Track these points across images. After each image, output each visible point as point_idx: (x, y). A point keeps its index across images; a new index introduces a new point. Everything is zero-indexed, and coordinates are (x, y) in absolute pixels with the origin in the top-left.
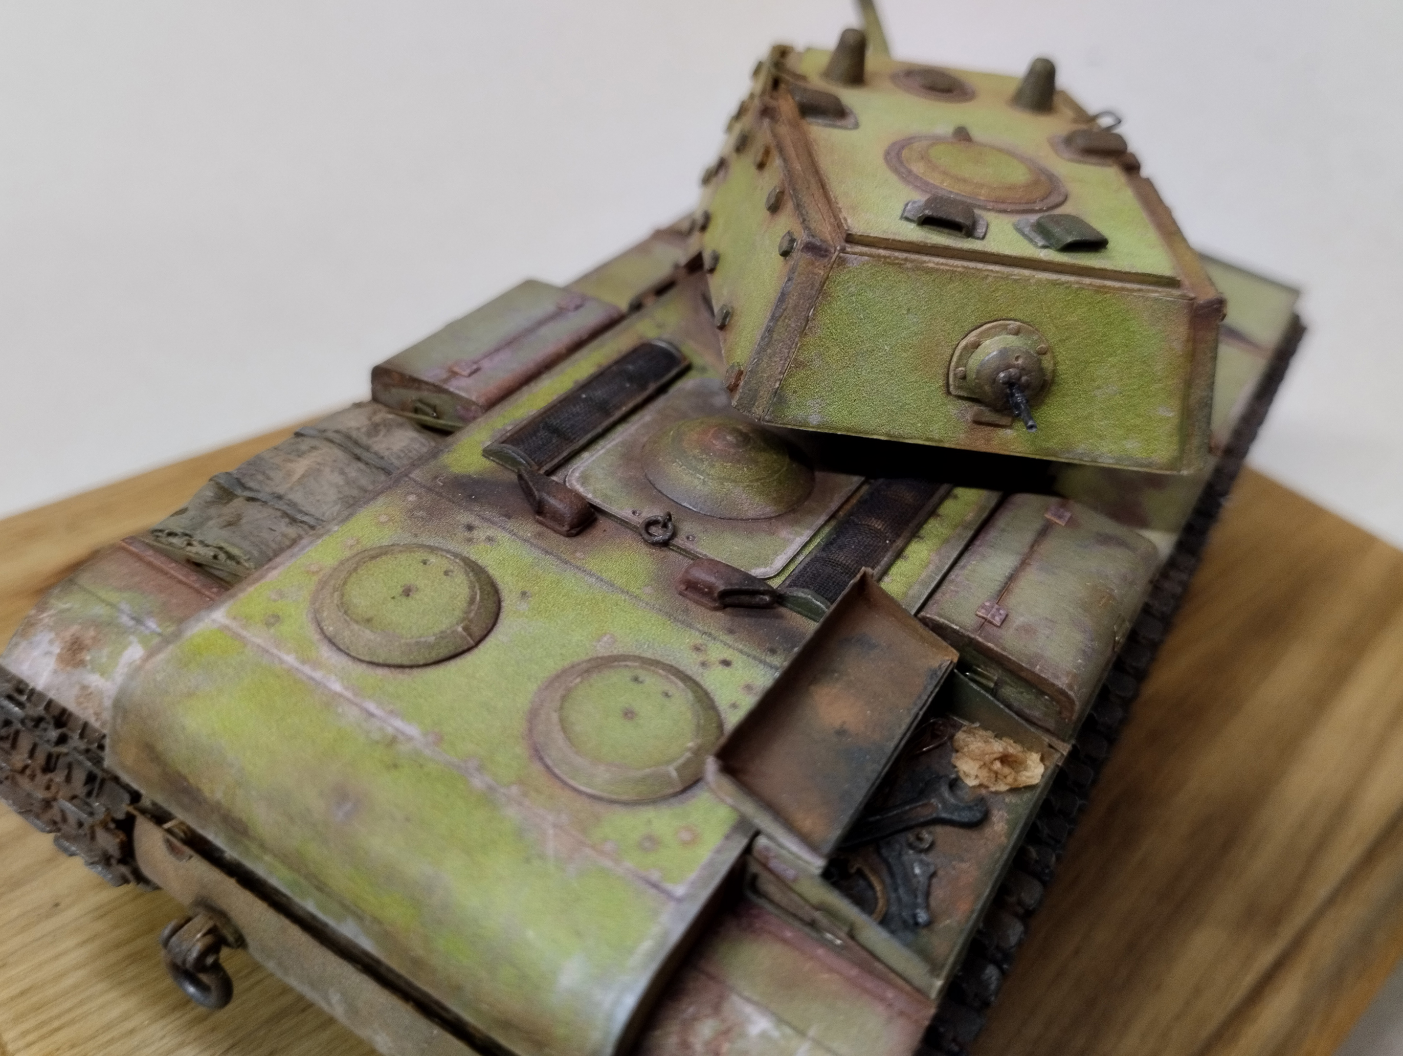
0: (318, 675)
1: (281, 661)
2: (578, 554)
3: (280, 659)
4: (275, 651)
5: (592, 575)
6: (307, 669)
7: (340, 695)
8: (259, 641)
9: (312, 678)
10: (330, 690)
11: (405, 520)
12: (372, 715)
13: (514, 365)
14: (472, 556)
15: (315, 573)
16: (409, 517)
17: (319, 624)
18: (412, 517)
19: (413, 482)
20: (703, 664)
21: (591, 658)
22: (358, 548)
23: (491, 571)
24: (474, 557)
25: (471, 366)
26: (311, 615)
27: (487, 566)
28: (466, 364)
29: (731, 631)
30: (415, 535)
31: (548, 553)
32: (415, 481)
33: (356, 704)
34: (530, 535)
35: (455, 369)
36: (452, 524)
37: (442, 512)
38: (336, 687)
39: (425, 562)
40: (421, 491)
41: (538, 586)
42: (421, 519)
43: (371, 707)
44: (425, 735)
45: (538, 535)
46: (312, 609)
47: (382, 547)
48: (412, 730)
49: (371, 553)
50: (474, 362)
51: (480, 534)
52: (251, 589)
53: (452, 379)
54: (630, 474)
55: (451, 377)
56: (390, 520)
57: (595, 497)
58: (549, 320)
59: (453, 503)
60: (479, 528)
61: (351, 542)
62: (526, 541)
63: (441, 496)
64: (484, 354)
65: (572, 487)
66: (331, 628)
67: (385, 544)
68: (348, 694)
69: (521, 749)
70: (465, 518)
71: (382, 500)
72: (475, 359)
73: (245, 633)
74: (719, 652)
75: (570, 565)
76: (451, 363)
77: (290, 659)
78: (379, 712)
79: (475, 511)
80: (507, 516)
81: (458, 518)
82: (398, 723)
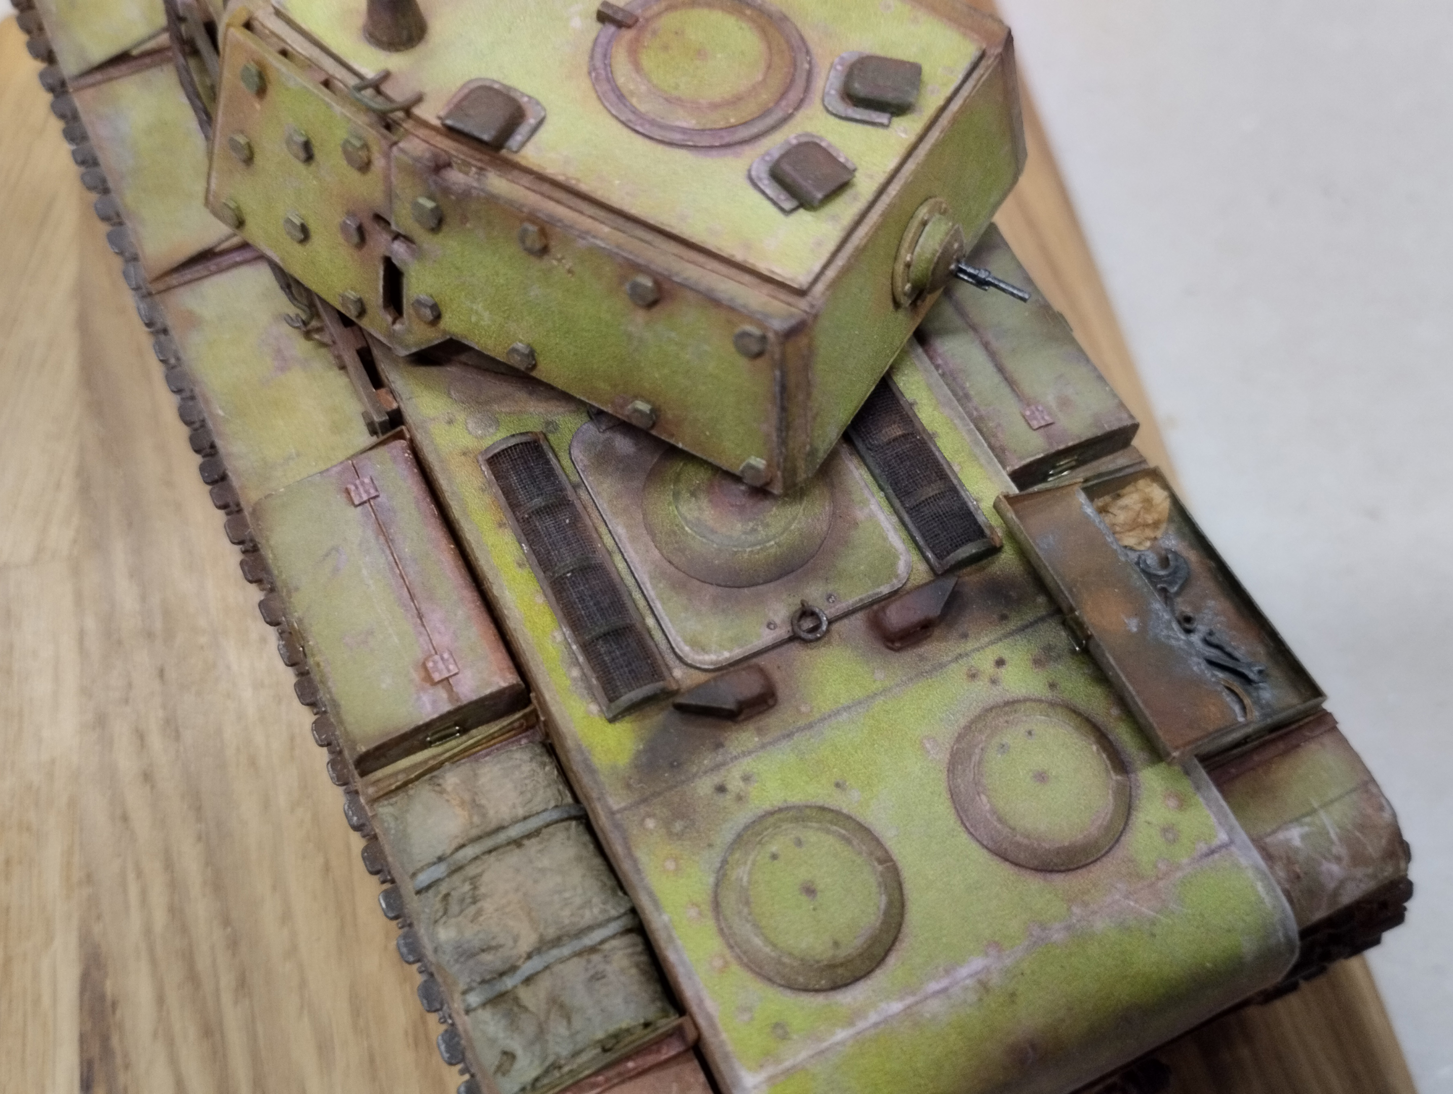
0: (873, 1017)
6: (861, 1025)
7: (909, 1007)
9: (876, 1025)
10: (898, 1014)
11: (682, 845)
12: (945, 990)
13: (460, 612)
14: (764, 807)
15: (726, 964)
16: (679, 839)
17: (806, 990)
18: (680, 836)
19: (626, 812)
20: (994, 682)
21: (948, 771)
22: (707, 909)
23: (794, 800)
24: (767, 806)
25: (442, 658)
26: (788, 992)
27: (785, 801)
28: (433, 661)
29: (965, 636)
30: (710, 846)
31: (790, 735)
32: (625, 809)
33: (926, 998)
34: (756, 739)
35: (437, 677)
36: (709, 804)
37: (685, 804)
38: (896, 1007)
39: (774, 857)
40: (643, 809)
41: (834, 768)
42: (688, 830)
43: (934, 986)
44: (987, 954)
45: (760, 731)
46: (781, 988)
47: (717, 885)
48: (977, 963)
49: (730, 901)
50: (433, 652)
51: (735, 784)
52: (724, 1036)
53: (455, 689)
54: (707, 598)
55: (450, 689)
56: (676, 860)
57: (730, 650)
58: (384, 530)
59: (676, 786)
60: (725, 780)
61: (693, 912)
62: (763, 746)
63: (659, 794)
64: (421, 633)
65: (704, 664)
66: (823, 982)
67: (711, 880)
68: (910, 1000)
69: (1034, 883)
70: (704, 786)
71: (641, 854)
72: (426, 648)
73: (787, 1064)
74: (984, 661)
75: (816, 724)
76: (417, 676)
77: (841, 1035)
78: (944, 983)
79: (697, 772)
80: (719, 745)
81: (702, 794)
82: (963, 972)
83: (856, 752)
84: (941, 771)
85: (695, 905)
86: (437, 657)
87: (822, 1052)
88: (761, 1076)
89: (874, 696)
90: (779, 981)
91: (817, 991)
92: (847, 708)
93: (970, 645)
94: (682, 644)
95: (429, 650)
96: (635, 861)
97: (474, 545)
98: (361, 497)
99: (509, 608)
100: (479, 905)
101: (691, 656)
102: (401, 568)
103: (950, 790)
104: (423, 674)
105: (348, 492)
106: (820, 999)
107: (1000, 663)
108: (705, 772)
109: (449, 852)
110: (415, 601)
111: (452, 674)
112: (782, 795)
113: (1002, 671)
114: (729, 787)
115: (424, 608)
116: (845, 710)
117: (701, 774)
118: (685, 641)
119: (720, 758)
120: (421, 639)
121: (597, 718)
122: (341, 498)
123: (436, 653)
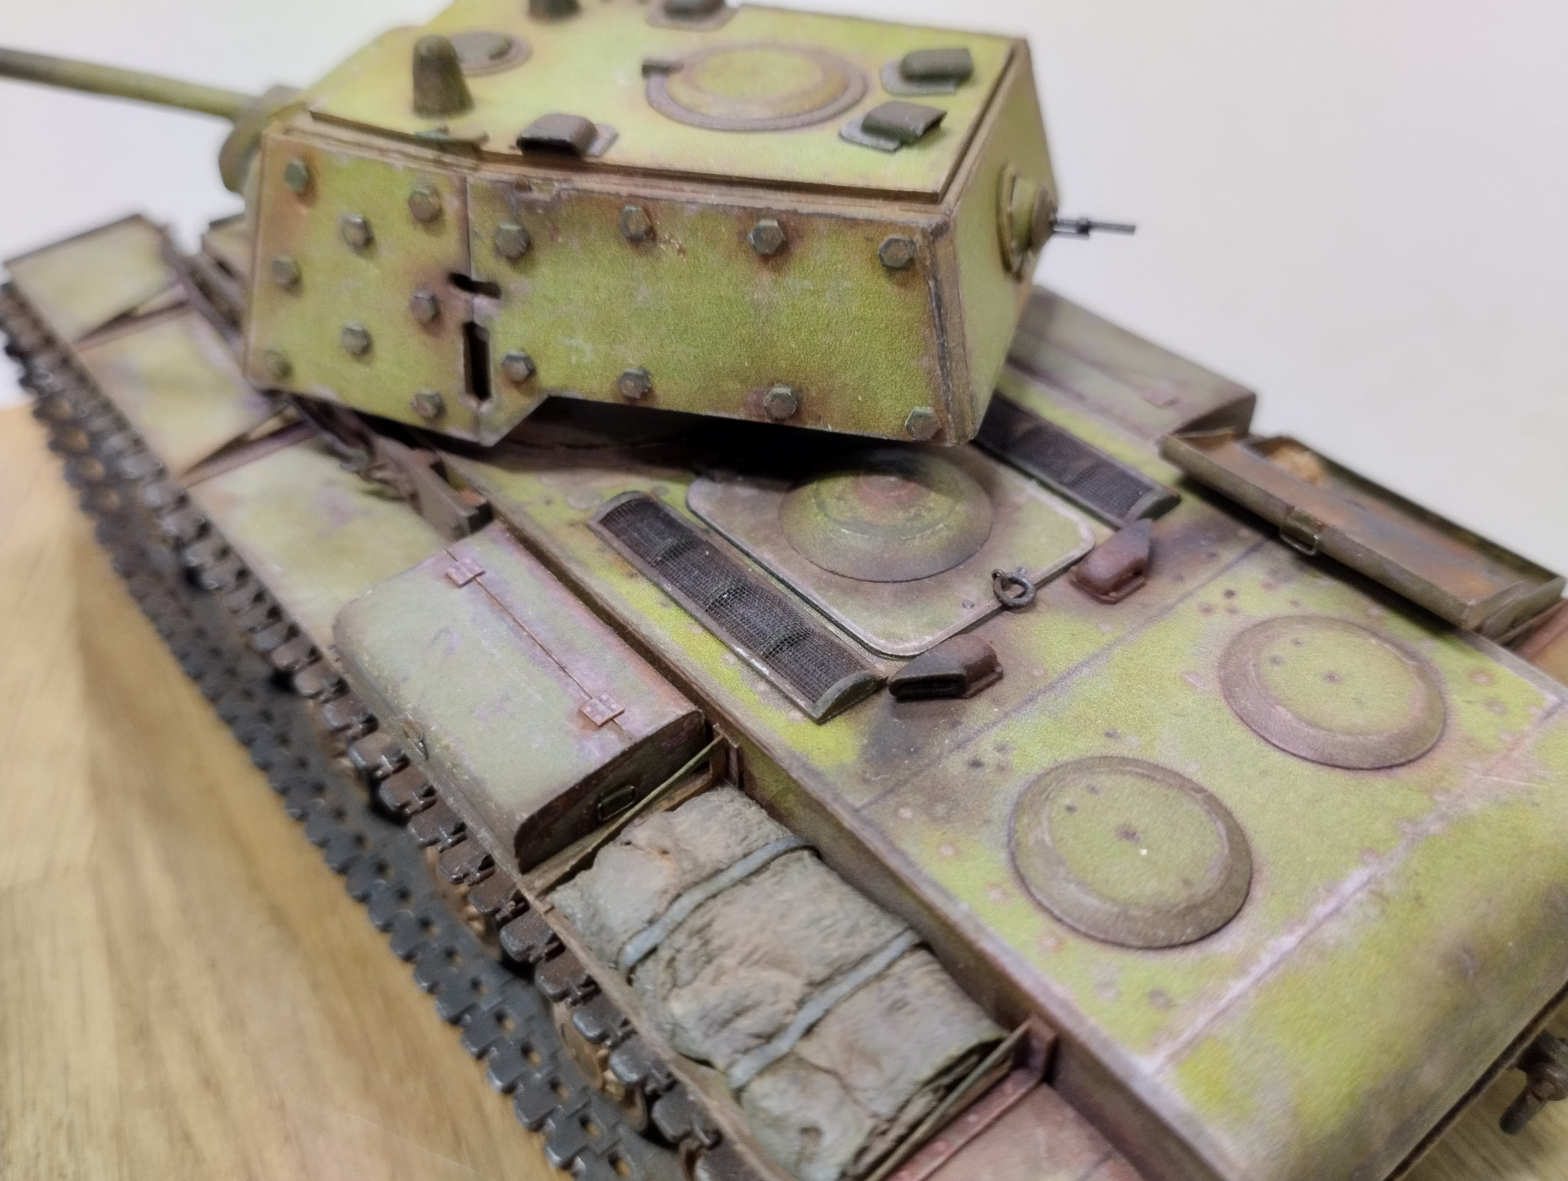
0: (1267, 960)
1: (1243, 995)
2: (1036, 673)
3: (1238, 998)
4: (1222, 1003)
5: (1076, 670)
6: (1256, 971)
7: (1304, 938)
8: (1201, 1021)
9: (1274, 966)
10: (1295, 948)
11: (953, 828)
12: (1337, 911)
13: (608, 657)
14: (1033, 772)
15: (1060, 942)
16: (947, 822)
17: (1171, 947)
18: (947, 818)
19: (873, 806)
20: (1232, 611)
21: (1225, 697)
22: (1011, 886)
23: (1065, 758)
24: (1037, 770)
25: (601, 700)
26: (1151, 954)
27: (1056, 761)
28: (591, 706)
29: (1180, 578)
30: (987, 822)
31: (1032, 700)
32: (871, 803)
33: (1319, 925)
34: (996, 710)
35: (599, 720)
36: (967, 781)
37: (939, 787)
38: (1289, 941)
39: (1070, 809)
40: (892, 800)
41: (1096, 720)
42: (954, 811)
43: (1321, 910)
44: (1365, 864)
45: (996, 702)
46: (1140, 952)
47: (1013, 858)
48: (1359, 875)
49: (1035, 869)
50: (587, 698)
51: (990, 757)
52: (1092, 1021)
53: (624, 728)
54: (886, 594)
55: (619, 730)
56: (951, 844)
57: (933, 634)
58: (499, 600)
59: (921, 771)
60: (978, 755)
61: (995, 894)
62: (1007, 715)
63: (906, 782)
64: (568, 685)
65: (908, 651)
66: (1189, 931)
67: (1003, 856)
68: (1301, 931)
69: (1380, 782)
70: (955, 765)
71: (907, 845)
72: (578, 697)
73: (1187, 1035)
74: (1213, 594)
75: (1057, 683)
76: (574, 727)
77: (1237, 987)
78: (1331, 904)
79: (941, 753)
80: (955, 724)
81: (955, 773)
82: (1348, 887)
83: (1114, 700)
84: (1217, 700)
85: (995, 886)
86: (594, 701)
87: (1224, 1011)
88: (1161, 1056)
89: (1109, 647)
90: (1134, 943)
91: (1186, 944)
92: (1086, 663)
93: (1189, 585)
94: (875, 639)
95: (581, 696)
96: (903, 855)
97: (606, 597)
98: (464, 575)
99: (664, 644)
100: (716, 962)
101: (890, 648)
102: (527, 629)
103: (1238, 715)
104: (581, 722)
105: (448, 577)
106: (1192, 954)
107: (1230, 594)
108: (951, 752)
109: (661, 910)
110: (553, 656)
111: (616, 713)
112: (1050, 756)
113: (1236, 602)
114: (985, 760)
115: (564, 660)
116: (1083, 666)
117: (945, 754)
118: (878, 635)
119: (961, 735)
120: (570, 690)
121: (804, 724)
122: (442, 585)
123: (591, 698)
